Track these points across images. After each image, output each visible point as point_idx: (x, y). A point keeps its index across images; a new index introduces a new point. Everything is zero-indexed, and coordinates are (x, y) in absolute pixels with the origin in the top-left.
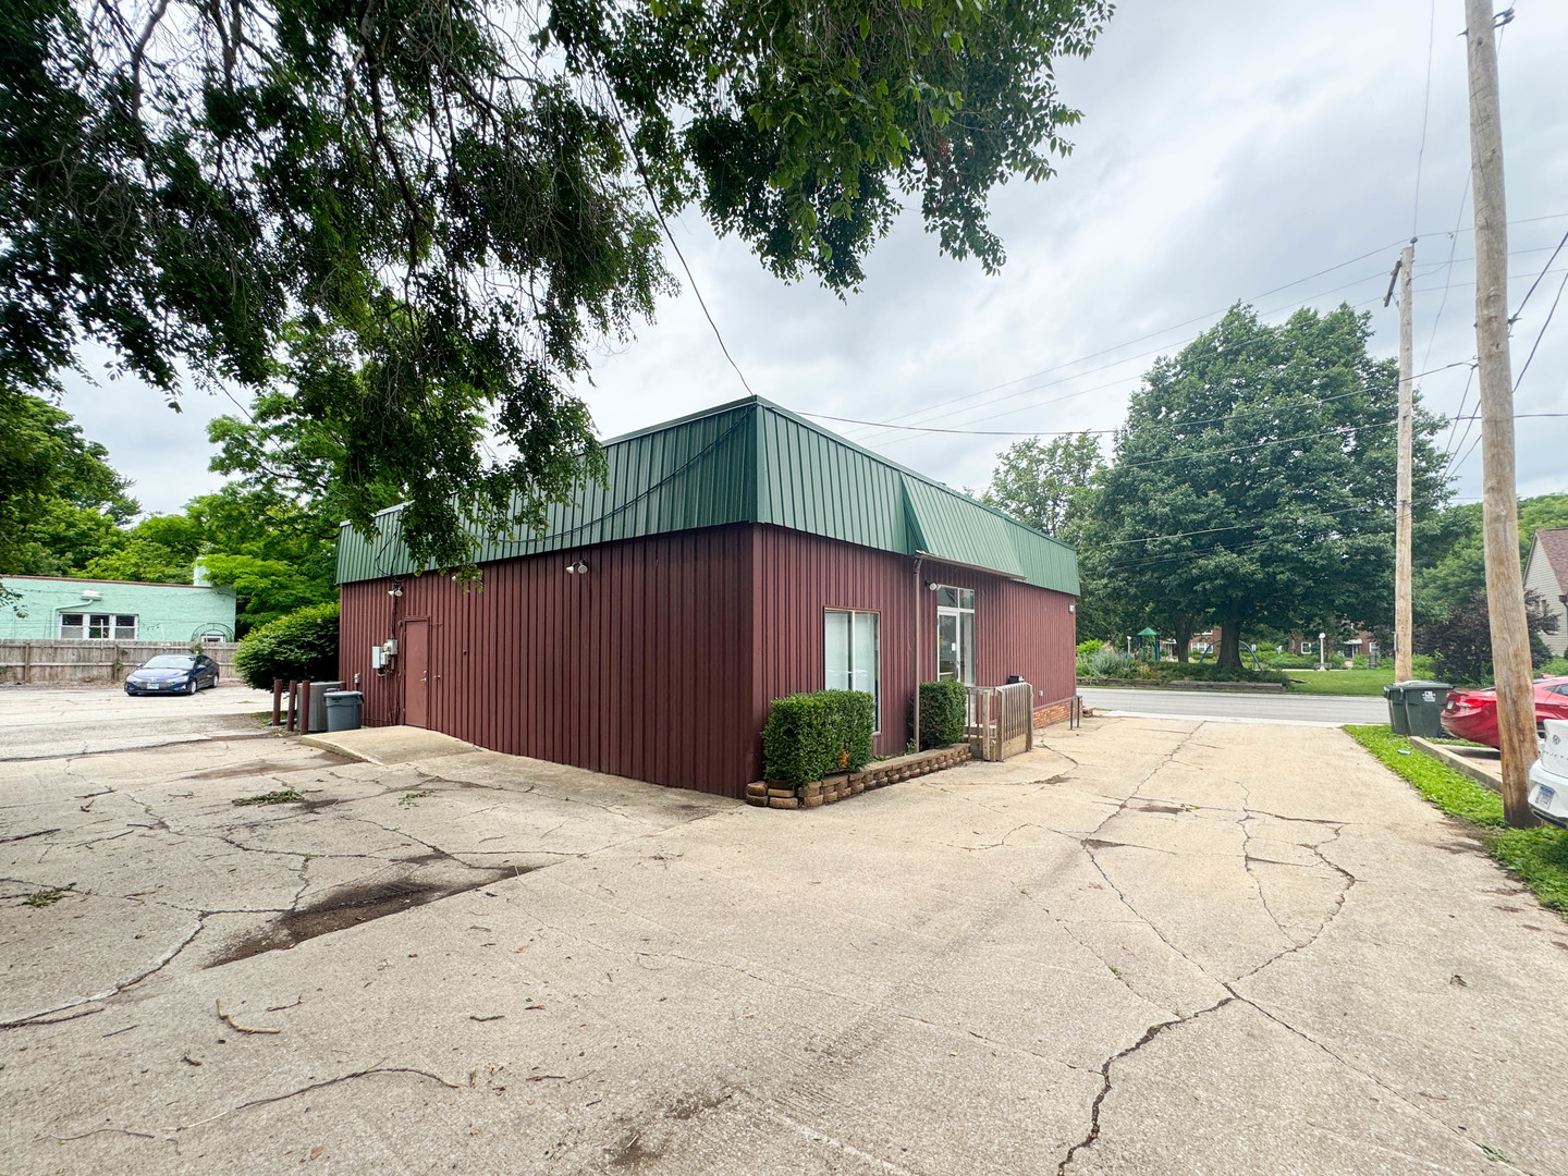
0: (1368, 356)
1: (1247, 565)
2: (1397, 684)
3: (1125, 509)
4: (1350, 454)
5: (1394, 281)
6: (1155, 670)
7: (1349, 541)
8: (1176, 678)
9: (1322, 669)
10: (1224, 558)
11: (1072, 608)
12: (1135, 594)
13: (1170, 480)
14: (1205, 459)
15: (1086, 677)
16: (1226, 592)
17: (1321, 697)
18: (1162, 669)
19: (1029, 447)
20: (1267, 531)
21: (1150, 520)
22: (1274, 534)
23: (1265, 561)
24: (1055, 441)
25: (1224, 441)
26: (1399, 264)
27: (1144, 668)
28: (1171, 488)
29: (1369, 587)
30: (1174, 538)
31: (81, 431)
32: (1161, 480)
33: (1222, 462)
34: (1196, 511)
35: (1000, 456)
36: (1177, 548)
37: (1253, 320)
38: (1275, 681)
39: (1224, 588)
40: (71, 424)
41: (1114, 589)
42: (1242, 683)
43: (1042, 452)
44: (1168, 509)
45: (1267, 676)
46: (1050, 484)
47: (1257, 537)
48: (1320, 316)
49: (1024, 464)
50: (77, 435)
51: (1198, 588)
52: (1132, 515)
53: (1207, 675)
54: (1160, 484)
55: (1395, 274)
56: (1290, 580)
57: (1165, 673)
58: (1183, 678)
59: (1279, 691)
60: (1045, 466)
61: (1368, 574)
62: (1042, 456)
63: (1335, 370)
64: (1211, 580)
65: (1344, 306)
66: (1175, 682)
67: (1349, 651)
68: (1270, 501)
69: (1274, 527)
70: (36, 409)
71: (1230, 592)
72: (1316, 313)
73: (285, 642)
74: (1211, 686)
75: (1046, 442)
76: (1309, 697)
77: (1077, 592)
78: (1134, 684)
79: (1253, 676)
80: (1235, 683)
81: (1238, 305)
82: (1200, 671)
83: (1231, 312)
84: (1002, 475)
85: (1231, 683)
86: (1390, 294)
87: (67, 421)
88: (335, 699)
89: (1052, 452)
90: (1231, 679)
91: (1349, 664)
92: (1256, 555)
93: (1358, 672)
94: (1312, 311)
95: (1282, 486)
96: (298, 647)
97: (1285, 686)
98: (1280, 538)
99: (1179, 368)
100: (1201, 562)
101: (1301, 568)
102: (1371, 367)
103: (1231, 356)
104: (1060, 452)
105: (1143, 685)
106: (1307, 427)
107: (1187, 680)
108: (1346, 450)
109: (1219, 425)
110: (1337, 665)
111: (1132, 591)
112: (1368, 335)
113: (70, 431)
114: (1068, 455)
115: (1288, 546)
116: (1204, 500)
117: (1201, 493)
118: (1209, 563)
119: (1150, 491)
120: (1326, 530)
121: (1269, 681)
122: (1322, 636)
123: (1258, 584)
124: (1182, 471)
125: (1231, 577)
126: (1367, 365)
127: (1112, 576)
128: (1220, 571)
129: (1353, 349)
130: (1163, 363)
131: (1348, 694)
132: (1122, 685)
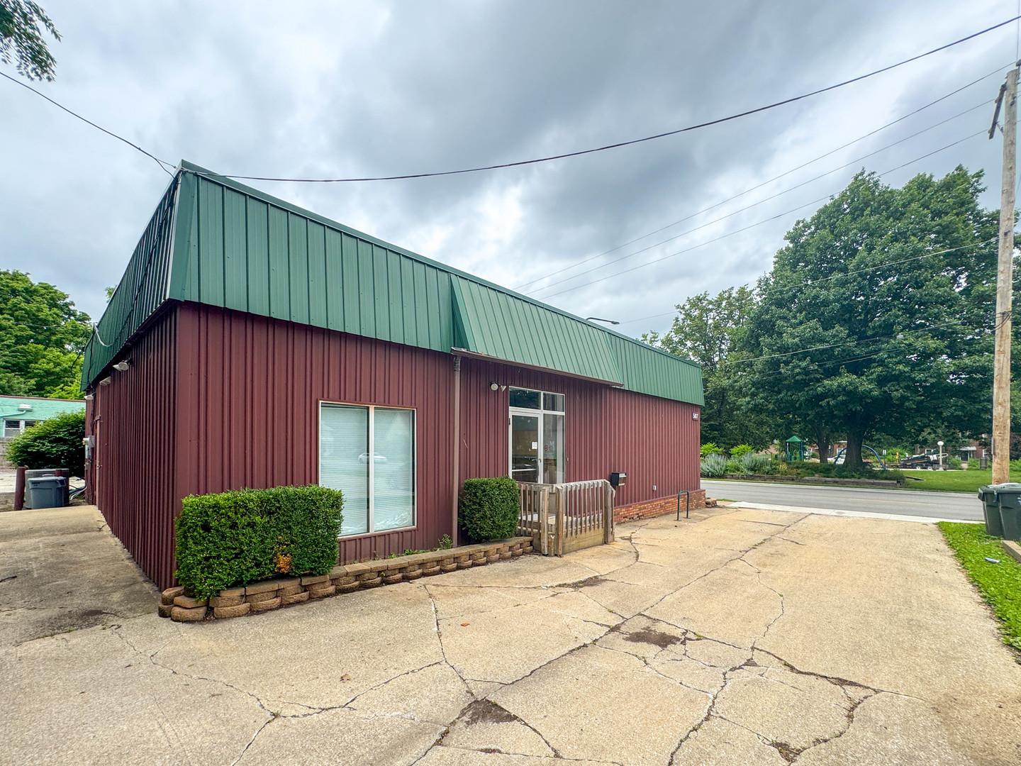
0: (979, 208)
1: (865, 384)
2: (994, 486)
3: (765, 340)
4: (961, 293)
5: (998, 108)
6: (792, 469)
7: (956, 362)
8: (808, 475)
9: (941, 469)
10: (846, 379)
11: (695, 416)
12: (773, 409)
13: (801, 316)
14: (832, 297)
15: (737, 473)
16: (847, 406)
17: (930, 493)
18: (797, 468)
19: (699, 299)
20: (883, 355)
21: (784, 349)
22: (889, 357)
23: (881, 381)
24: (720, 295)
25: (847, 282)
26: (1004, 88)
27: (783, 467)
28: (801, 323)
29: (975, 401)
30: (804, 364)
31: (74, 305)
32: (795, 317)
33: (846, 299)
34: (822, 341)
35: (678, 307)
36: (806, 371)
37: (876, 184)
38: (891, 479)
39: (844, 403)
40: (67, 300)
41: (755, 405)
42: (863, 480)
43: (710, 303)
44: (797, 340)
45: (885, 475)
46: (717, 327)
47: (874, 360)
48: (935, 180)
49: (696, 313)
50: (72, 307)
51: (823, 403)
52: (770, 346)
53: (833, 473)
54: (793, 321)
55: (999, 101)
56: (902, 396)
57: (799, 471)
58: (813, 475)
59: (894, 487)
60: (712, 314)
61: (973, 390)
62: (710, 307)
63: (947, 219)
64: (834, 397)
65: (959, 168)
66: (807, 478)
67: (965, 456)
68: (888, 330)
69: (889, 352)
70: (44, 291)
71: (851, 406)
72: (931, 176)
73: (40, 438)
74: (837, 482)
75: (713, 296)
76: (919, 493)
77: (702, 403)
78: (774, 479)
79: (873, 475)
80: (856, 480)
81: (862, 173)
82: (828, 470)
83: (856, 178)
84: (681, 321)
85: (853, 480)
86: (995, 123)
87: (65, 298)
88: (34, 483)
89: (718, 304)
90: (853, 476)
91: (965, 465)
92: (874, 376)
93: (971, 473)
94: (928, 176)
95: (897, 317)
96: (50, 442)
97: (899, 482)
98: (894, 360)
99: (813, 228)
100: (826, 382)
101: (912, 386)
102: (981, 218)
103: (857, 213)
104: (724, 303)
105: (782, 480)
106: (920, 267)
107: (817, 477)
108: (957, 290)
109: (844, 270)
110: (955, 466)
111: (771, 406)
112: (980, 191)
113: (66, 305)
114: (730, 304)
115: (901, 367)
116: (830, 332)
117: (827, 325)
118: (832, 383)
119: (783, 326)
120: (937, 353)
121: (886, 479)
122: (941, 443)
123: (875, 399)
124: (813, 308)
125: (852, 395)
126: (978, 216)
127: (753, 395)
128: (842, 390)
129: (965, 204)
130: (801, 224)
131: (955, 491)
132: (765, 480)
